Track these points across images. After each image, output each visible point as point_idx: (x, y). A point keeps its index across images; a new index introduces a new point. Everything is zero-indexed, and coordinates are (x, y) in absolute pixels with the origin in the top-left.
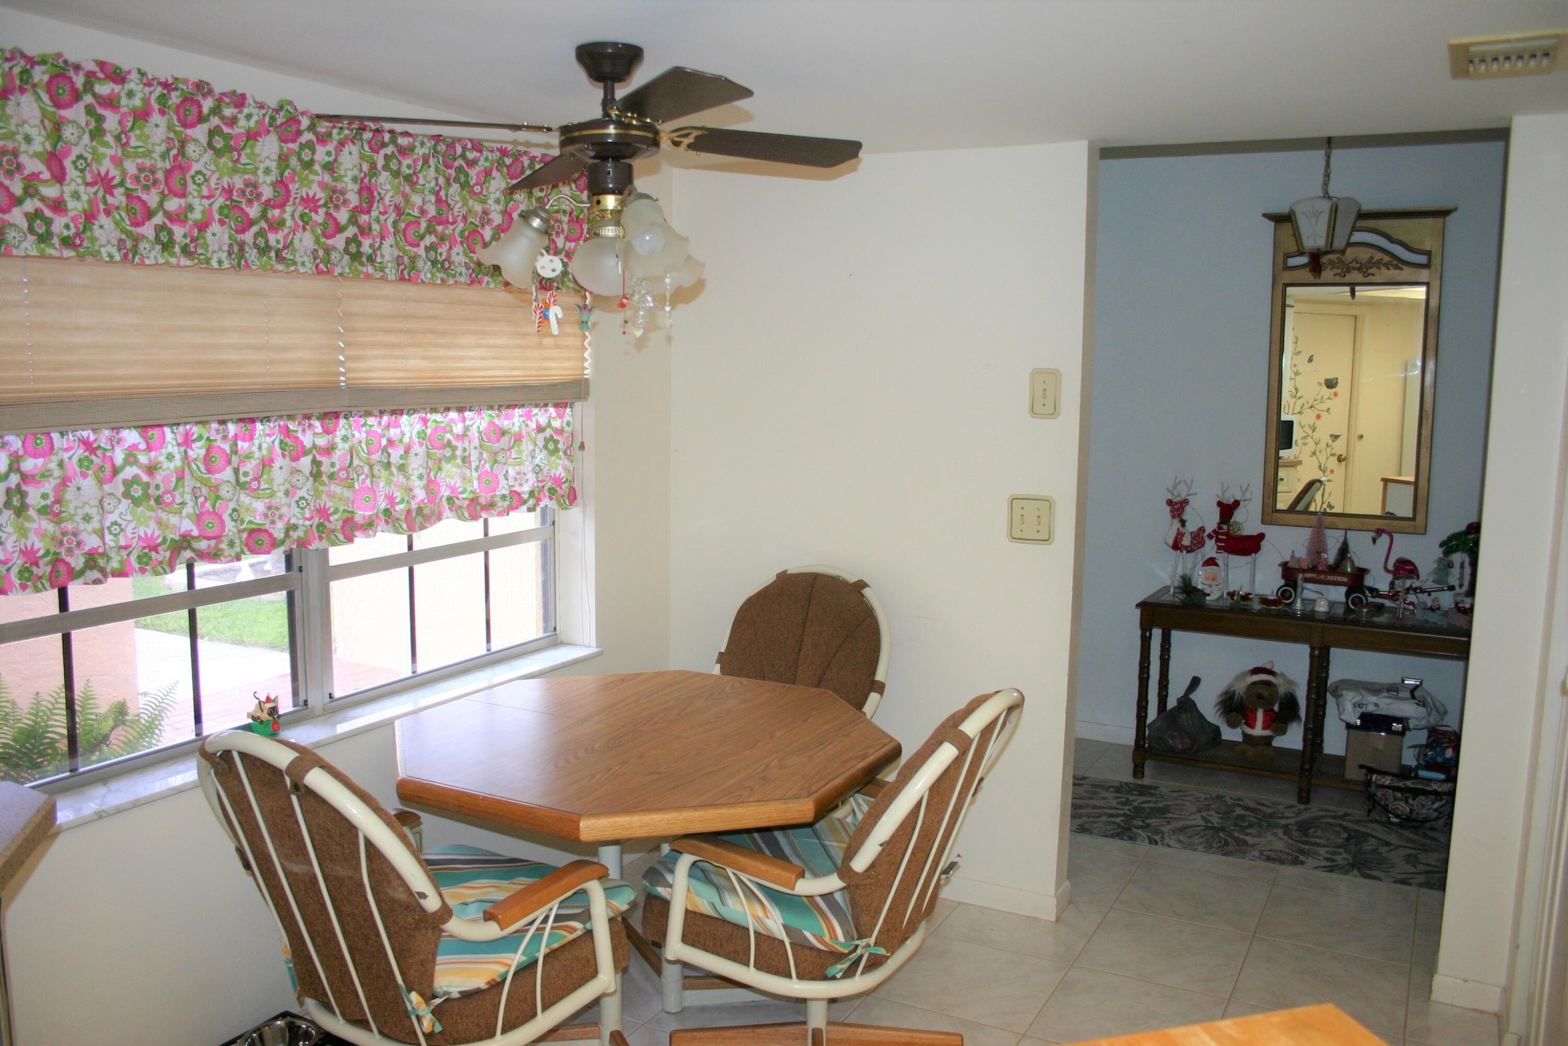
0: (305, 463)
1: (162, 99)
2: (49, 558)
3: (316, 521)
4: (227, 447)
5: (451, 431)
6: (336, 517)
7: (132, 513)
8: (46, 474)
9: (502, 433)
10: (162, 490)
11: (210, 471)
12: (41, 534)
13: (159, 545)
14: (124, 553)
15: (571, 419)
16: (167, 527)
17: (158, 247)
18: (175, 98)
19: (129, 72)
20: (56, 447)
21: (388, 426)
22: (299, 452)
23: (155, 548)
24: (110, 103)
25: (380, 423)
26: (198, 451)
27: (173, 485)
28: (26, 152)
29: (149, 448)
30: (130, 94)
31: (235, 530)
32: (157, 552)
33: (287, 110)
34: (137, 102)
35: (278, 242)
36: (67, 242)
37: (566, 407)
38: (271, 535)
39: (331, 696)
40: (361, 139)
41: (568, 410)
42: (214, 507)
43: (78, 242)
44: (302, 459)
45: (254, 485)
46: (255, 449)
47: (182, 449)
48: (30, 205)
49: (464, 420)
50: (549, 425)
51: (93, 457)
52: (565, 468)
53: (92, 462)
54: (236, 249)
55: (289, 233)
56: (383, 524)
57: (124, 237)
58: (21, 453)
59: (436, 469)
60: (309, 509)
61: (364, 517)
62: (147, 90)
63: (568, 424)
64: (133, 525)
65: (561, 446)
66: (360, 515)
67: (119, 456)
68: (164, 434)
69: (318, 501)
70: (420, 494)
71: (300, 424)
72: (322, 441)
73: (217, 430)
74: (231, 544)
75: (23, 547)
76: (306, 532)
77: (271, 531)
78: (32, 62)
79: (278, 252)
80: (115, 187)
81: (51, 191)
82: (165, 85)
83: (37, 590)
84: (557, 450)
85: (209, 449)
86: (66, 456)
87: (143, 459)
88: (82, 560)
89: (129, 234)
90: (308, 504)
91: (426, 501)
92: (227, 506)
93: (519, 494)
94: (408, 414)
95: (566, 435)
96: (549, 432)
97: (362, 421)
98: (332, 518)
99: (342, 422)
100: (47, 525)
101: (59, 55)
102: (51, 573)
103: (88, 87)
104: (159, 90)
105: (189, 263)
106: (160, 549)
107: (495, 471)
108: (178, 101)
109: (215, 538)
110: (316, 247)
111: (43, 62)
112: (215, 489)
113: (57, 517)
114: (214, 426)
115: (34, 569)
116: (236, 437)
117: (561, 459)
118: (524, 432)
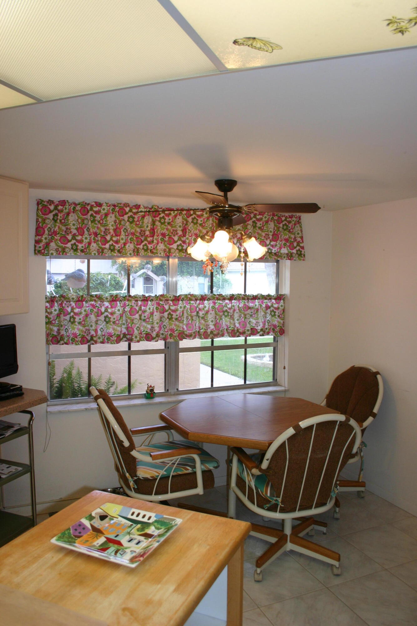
0: (166, 314)
1: (113, 210)
2: (80, 336)
3: (169, 332)
4: (137, 308)
5: (227, 307)
6: (177, 332)
7: (106, 326)
8: (81, 313)
9: (249, 308)
10: (116, 320)
11: (131, 315)
12: (78, 329)
13: (113, 335)
14: (104, 337)
15: (283, 304)
16: (116, 330)
17: (110, 251)
18: (117, 209)
19: (103, 204)
20: (84, 306)
21: (199, 304)
22: (164, 311)
23: (111, 336)
24: (97, 212)
25: (196, 303)
26: (128, 309)
27: (119, 318)
28: (73, 228)
29: (112, 307)
30: (104, 209)
31: (137, 333)
32: (112, 337)
33: (155, 208)
34: (106, 211)
35: (151, 247)
36: (82, 251)
37: (281, 300)
38: (152, 336)
39: (177, 389)
40: (182, 214)
41: (282, 301)
42: (131, 326)
43: (85, 250)
44: (165, 313)
45: (148, 320)
46: (147, 309)
47: (122, 308)
48: (73, 242)
49: (231, 303)
50: (272, 306)
51: (94, 309)
52: (278, 322)
53: (93, 310)
54: (136, 250)
55: (155, 244)
56: (198, 335)
57: (99, 248)
58: (75, 307)
59: (220, 319)
60: (167, 329)
61: (189, 333)
62: (108, 208)
63: (282, 306)
64: (106, 329)
65: (277, 314)
66: (187, 332)
67: (103, 309)
68: (117, 303)
69: (171, 326)
70: (212, 327)
71: (164, 302)
72: (173, 308)
73: (135, 303)
74: (136, 337)
75: (73, 333)
76: (165, 336)
77: (152, 334)
78: (76, 204)
79: (151, 251)
80: (98, 235)
81: (79, 238)
82: (114, 206)
83: (76, 345)
84: (275, 315)
85: (131, 309)
86: (87, 308)
87: (109, 310)
88: (90, 337)
89: (100, 247)
90: (166, 327)
91: (214, 329)
92: (135, 326)
93: (256, 330)
94: (207, 300)
95: (280, 310)
96: (272, 308)
97: (189, 302)
98: (175, 332)
99: (180, 302)
100: (81, 327)
101: (83, 202)
102: (81, 340)
103: (91, 209)
104: (112, 207)
105: (119, 255)
106: (113, 336)
107: (246, 321)
108: (118, 209)
109: (131, 335)
110: (166, 248)
111: (79, 204)
112: (132, 320)
113: (84, 325)
114: (134, 302)
115: (76, 339)
116: (141, 305)
117: (276, 318)
118: (259, 308)
